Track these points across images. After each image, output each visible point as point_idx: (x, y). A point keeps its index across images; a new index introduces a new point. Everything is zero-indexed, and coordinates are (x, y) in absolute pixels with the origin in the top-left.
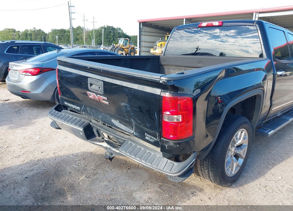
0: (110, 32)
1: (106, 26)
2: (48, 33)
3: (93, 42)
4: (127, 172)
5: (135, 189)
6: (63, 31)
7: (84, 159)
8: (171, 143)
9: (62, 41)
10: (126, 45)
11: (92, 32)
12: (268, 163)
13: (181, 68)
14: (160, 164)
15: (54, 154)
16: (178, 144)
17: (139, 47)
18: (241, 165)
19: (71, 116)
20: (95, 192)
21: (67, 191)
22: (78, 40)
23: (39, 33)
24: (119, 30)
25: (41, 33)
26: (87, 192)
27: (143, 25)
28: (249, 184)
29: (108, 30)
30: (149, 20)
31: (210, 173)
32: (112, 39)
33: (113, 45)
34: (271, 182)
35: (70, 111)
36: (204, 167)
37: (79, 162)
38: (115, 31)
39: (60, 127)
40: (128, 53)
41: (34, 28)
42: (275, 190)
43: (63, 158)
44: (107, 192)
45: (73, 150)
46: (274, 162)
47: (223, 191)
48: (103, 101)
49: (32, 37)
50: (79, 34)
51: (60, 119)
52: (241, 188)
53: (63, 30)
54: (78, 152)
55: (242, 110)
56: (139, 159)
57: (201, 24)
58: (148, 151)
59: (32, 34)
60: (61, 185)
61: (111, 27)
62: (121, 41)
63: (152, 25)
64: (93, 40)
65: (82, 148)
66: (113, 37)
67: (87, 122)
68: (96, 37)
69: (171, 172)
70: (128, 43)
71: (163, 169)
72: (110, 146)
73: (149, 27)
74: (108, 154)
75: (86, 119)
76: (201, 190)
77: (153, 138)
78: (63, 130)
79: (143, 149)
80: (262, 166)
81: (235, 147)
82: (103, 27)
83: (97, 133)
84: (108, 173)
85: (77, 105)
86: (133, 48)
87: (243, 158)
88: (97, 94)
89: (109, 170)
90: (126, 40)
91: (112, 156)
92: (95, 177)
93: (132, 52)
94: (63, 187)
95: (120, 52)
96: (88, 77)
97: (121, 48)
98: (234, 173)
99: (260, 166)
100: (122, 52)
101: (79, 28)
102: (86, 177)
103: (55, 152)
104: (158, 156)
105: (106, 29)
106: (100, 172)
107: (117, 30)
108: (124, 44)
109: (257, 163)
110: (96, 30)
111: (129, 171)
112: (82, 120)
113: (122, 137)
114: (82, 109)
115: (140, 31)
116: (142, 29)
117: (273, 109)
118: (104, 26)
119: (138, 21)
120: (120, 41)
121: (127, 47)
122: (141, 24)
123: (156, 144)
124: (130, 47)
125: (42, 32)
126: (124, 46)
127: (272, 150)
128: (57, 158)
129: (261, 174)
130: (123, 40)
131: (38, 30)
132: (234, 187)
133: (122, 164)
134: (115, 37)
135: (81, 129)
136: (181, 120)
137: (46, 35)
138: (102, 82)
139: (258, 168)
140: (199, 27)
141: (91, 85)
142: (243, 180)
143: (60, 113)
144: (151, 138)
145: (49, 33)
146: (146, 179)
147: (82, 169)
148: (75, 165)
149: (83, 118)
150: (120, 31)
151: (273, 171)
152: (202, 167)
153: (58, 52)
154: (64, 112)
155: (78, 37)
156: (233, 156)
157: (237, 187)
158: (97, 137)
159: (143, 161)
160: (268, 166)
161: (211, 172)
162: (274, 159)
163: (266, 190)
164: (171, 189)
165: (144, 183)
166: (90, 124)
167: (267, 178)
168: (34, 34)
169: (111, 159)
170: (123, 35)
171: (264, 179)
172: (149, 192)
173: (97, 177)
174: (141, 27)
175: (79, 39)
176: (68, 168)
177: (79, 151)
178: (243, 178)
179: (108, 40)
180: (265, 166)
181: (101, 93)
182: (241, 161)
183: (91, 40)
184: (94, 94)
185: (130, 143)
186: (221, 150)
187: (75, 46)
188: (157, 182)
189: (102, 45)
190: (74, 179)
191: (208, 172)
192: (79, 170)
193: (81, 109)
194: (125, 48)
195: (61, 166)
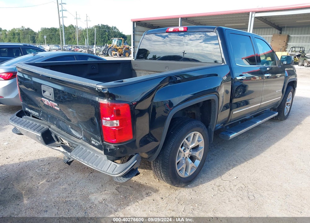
0: (105, 31)
1: (100, 25)
2: (37, 32)
3: (87, 42)
4: (89, 175)
5: (93, 191)
6: (54, 30)
7: (49, 164)
8: (112, 146)
9: (53, 40)
10: (120, 45)
11: (85, 31)
12: (229, 164)
13: (151, 72)
14: (104, 166)
15: (19, 159)
16: (119, 146)
17: (134, 48)
18: (197, 166)
19: (31, 122)
20: (52, 195)
21: (25, 195)
22: (70, 39)
23: (28, 33)
24: (114, 29)
25: (30, 32)
26: (44, 195)
27: (137, 25)
28: (204, 184)
29: (103, 30)
30: (144, 20)
31: (162, 174)
32: (107, 39)
33: (107, 45)
34: (225, 182)
35: (32, 117)
36: (156, 169)
37: (43, 167)
38: (110, 30)
39: (22, 133)
40: (122, 54)
41: (22, 27)
42: (226, 190)
43: (28, 163)
44: (64, 195)
45: (39, 155)
46: (236, 163)
47: (177, 191)
48: (55, 107)
49: (20, 37)
50: (71, 34)
51: (19, 125)
52: (195, 188)
53: (54, 28)
54: (44, 157)
55: (201, 114)
56: (86, 162)
57: (168, 29)
58: (96, 155)
59: (20, 33)
60: (19, 189)
61: (106, 26)
62: (115, 41)
63: (147, 24)
64: (87, 39)
65: (50, 153)
66: (108, 37)
67: (46, 127)
68: (90, 37)
69: (113, 173)
70: (122, 43)
71: (107, 171)
72: (66, 150)
73: (143, 26)
74: (66, 158)
75: (45, 124)
76: (156, 191)
77: (97, 142)
78: (24, 136)
79: (92, 153)
80: (222, 167)
81: (190, 149)
82: (97, 26)
83: (55, 138)
84: (70, 176)
85: (36, 111)
86: (128, 48)
87: (199, 160)
88: (50, 100)
89: (71, 174)
90: (120, 39)
91: (70, 161)
92: (56, 181)
93: (126, 52)
94: (22, 191)
95: (113, 53)
96: (42, 84)
97: (114, 48)
98: (189, 174)
99: (221, 167)
100: (116, 53)
101: (71, 27)
102: (47, 181)
103: (21, 157)
104: (103, 159)
105: (100, 28)
106: (62, 176)
107: (113, 29)
108: (118, 44)
109: (219, 164)
110: (89, 30)
111: (91, 175)
112: (41, 126)
113: (75, 142)
114: (41, 115)
115: (133, 31)
116: (135, 29)
117: (234, 113)
118: (99, 25)
119: (132, 20)
120: (113, 41)
121: (121, 47)
122: (135, 23)
123: (99, 147)
124: (124, 47)
125: (31, 30)
126: (118, 46)
127: (237, 152)
128: (21, 164)
129: (219, 174)
130: (117, 40)
131: (27, 28)
132: (189, 188)
133: (86, 169)
134: (110, 37)
135: (39, 135)
136: (118, 125)
137: (35, 34)
138: (53, 89)
139: (218, 169)
140: (166, 32)
141: (44, 91)
142: (200, 181)
143: (21, 119)
144: (96, 142)
145: (39, 31)
146: (106, 182)
147: (45, 173)
148: (39, 170)
149: (43, 123)
150: (116, 30)
151: (231, 171)
152: (155, 168)
153: (34, 56)
154: (25, 118)
155: (71, 36)
156: (188, 157)
157: (192, 187)
158: (57, 142)
159: (90, 164)
160: (229, 167)
161: (163, 172)
162: (236, 160)
163: (219, 190)
164: (128, 190)
165: (103, 186)
166: (48, 130)
167: (224, 178)
168: (22, 33)
169: (69, 163)
170: (118, 34)
171: (220, 179)
172: (105, 194)
173: (58, 181)
174: (135, 27)
175: (72, 39)
176: (30, 173)
177: (46, 157)
178: (201, 179)
179: (103, 39)
180: (225, 167)
181: (52, 99)
182: (198, 162)
183: (85, 39)
184: (47, 100)
185: (82, 148)
186: (169, 152)
187: (66, 46)
188: (116, 184)
189: (95, 46)
190: (34, 184)
191: (160, 172)
192: (41, 175)
193: (39, 114)
194: (120, 49)
195: (24, 171)
